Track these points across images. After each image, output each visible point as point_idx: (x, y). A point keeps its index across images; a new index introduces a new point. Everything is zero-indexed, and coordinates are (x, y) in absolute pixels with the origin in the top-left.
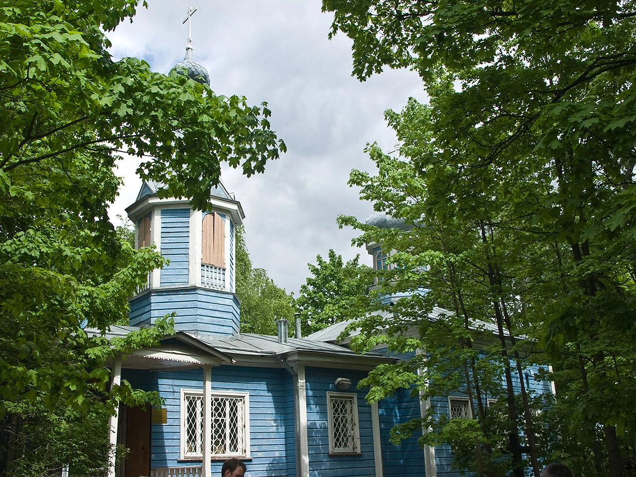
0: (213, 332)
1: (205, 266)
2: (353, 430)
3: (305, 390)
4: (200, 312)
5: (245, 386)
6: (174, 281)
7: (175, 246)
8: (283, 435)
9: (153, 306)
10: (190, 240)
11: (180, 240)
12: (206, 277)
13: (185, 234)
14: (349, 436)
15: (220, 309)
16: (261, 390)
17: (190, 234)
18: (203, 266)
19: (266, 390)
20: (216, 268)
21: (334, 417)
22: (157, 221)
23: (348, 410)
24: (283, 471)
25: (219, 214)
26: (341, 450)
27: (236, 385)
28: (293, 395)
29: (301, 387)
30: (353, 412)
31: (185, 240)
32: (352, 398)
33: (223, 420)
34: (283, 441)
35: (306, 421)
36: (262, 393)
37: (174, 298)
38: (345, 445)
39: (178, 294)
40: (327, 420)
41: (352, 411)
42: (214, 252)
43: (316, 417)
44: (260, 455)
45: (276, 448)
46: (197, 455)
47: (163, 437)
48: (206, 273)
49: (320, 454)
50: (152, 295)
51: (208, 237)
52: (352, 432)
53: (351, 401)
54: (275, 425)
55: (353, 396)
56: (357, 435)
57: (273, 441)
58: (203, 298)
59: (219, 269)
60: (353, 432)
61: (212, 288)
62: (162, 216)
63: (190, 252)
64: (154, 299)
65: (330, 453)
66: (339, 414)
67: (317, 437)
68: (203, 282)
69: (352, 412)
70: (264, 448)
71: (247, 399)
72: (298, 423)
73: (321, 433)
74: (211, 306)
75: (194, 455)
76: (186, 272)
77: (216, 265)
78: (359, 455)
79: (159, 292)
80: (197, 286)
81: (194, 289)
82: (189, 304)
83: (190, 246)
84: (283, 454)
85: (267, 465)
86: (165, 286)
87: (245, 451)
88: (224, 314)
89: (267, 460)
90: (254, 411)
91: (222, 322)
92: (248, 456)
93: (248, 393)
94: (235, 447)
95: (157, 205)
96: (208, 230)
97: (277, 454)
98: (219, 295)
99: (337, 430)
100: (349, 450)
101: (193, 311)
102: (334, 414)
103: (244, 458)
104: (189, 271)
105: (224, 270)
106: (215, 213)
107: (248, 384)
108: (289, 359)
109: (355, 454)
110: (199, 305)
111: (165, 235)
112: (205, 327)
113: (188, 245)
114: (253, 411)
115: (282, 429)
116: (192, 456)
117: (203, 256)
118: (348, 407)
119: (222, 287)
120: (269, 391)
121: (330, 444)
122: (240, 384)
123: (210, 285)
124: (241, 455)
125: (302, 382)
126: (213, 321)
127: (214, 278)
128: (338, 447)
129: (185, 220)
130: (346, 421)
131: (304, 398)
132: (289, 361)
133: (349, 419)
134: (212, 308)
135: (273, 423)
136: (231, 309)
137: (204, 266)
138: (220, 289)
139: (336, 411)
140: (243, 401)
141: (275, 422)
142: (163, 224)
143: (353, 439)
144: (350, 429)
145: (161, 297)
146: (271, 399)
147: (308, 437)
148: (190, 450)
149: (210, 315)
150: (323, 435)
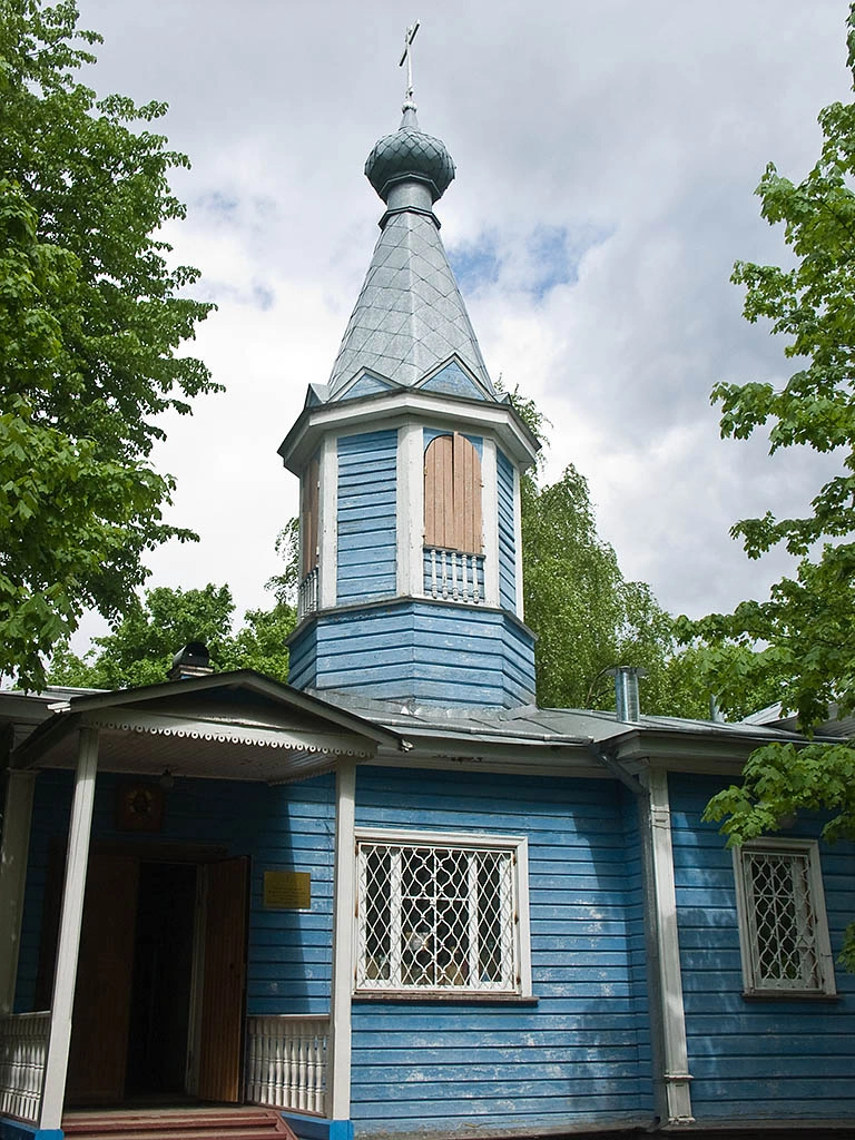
0: (454, 700)
1: (433, 553)
2: (811, 933)
3: (669, 831)
4: (419, 654)
5: (518, 821)
6: (364, 591)
7: (367, 512)
8: (622, 943)
9: (321, 649)
10: (398, 496)
11: (377, 498)
12: (434, 575)
13: (386, 486)
14: (802, 949)
15: (470, 647)
16: (560, 832)
17: (398, 485)
18: (427, 551)
19: (573, 832)
20: (459, 556)
21: (757, 899)
22: (331, 463)
23: (797, 883)
24: (624, 1033)
25: (465, 436)
26: (779, 985)
27: (492, 820)
28: (639, 844)
29: (658, 824)
30: (809, 888)
31: (388, 497)
32: (806, 851)
33: (457, 904)
34: (622, 958)
35: (674, 910)
36: (563, 839)
37: (364, 626)
38: (791, 973)
39: (371, 619)
40: (735, 908)
41: (806, 884)
42: (454, 521)
43: (701, 897)
44: (559, 990)
45: (603, 975)
46: (392, 988)
47: (301, 941)
48: (434, 568)
49: (717, 992)
50: (319, 623)
51: (439, 488)
52: (810, 940)
53: (802, 860)
54: (599, 916)
55: (805, 847)
56: (824, 946)
57: (594, 957)
58: (429, 624)
59: (469, 558)
60: (812, 938)
61: (450, 600)
62: (339, 451)
63: (399, 522)
64: (322, 632)
65: (746, 992)
66: (768, 891)
67: (707, 948)
68: (428, 586)
69: (806, 889)
70: (570, 974)
71: (523, 852)
72: (652, 913)
73: (719, 940)
74: (447, 642)
75: (383, 985)
76: (389, 568)
77: (461, 549)
78: (832, 1001)
79: (333, 616)
80: (414, 596)
81: (408, 602)
82: (395, 639)
83: (399, 509)
84: (624, 989)
85: (578, 1017)
86: (346, 602)
87: (519, 981)
88: (481, 660)
89: (578, 1005)
90: (541, 884)
91: (476, 675)
92: (527, 992)
93: (526, 838)
94: (492, 970)
95: (330, 430)
96: (439, 474)
97: (607, 990)
98: (467, 615)
99: (765, 933)
100: (802, 984)
101: (405, 653)
102: (756, 892)
103: (515, 998)
104: (396, 565)
105: (481, 559)
106: (456, 433)
107: (526, 818)
108: (624, 753)
109: (819, 996)
110: (418, 638)
111: (345, 492)
112: (435, 690)
113: (395, 508)
114: (540, 882)
115: (619, 928)
116: (378, 988)
117: (428, 529)
118: (795, 873)
119: (477, 598)
120: (581, 833)
121: (744, 969)
122: (503, 817)
123: (445, 593)
124: (509, 989)
125: (659, 811)
126: (454, 674)
127: (455, 578)
128: (770, 976)
129: (386, 454)
130: (791, 909)
131: (667, 850)
132: (627, 760)
133: (799, 905)
134: (451, 645)
135: (594, 913)
136: (499, 648)
137: (430, 551)
138: (471, 603)
139: (761, 883)
140: (512, 859)
141: (598, 911)
142: (342, 469)
143: (814, 957)
144: (802, 930)
145: (337, 627)
146: (586, 854)
147: (680, 948)
148: (371, 974)
149: (445, 662)
150: (726, 943)
